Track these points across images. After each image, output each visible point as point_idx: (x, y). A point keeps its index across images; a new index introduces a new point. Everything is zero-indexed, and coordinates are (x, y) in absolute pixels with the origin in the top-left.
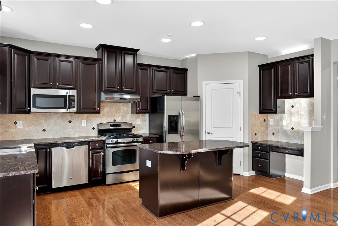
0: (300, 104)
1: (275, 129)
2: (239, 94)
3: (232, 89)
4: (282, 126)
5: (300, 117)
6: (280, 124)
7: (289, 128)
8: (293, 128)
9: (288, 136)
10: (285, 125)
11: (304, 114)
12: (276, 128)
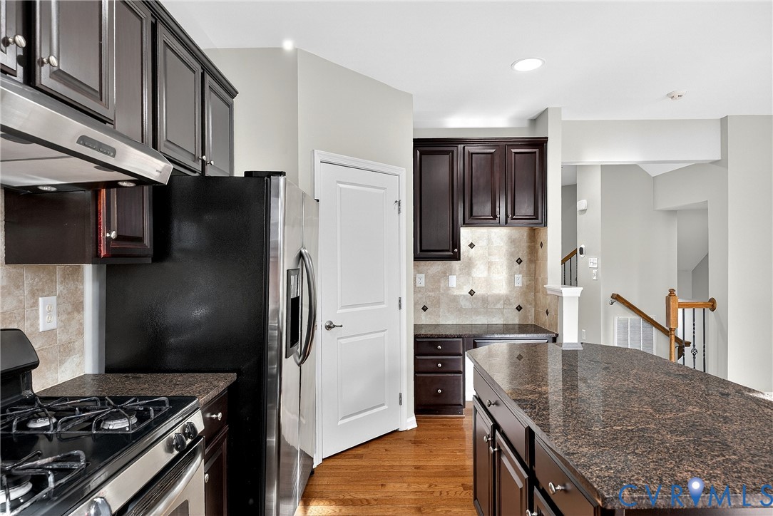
0: (489, 240)
1: (429, 296)
2: (397, 205)
3: (384, 189)
4: (448, 288)
5: (489, 268)
6: (442, 285)
7: (462, 293)
8: (472, 293)
9: (460, 310)
10: (455, 286)
11: (497, 260)
12: (431, 294)
